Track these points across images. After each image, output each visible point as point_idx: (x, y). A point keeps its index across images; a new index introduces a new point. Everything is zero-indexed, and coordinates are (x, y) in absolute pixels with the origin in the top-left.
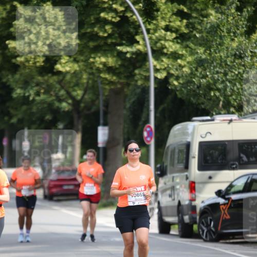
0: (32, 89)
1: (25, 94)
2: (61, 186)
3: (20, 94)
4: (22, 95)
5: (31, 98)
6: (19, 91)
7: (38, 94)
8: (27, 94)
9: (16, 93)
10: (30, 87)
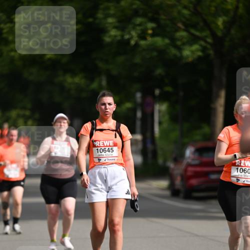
0: (134, 28)
1: (122, 36)
2: (206, 174)
3: (115, 36)
4: (119, 38)
5: (133, 42)
6: (113, 32)
7: (143, 36)
8: (127, 37)
9: (110, 36)
10: (131, 26)
